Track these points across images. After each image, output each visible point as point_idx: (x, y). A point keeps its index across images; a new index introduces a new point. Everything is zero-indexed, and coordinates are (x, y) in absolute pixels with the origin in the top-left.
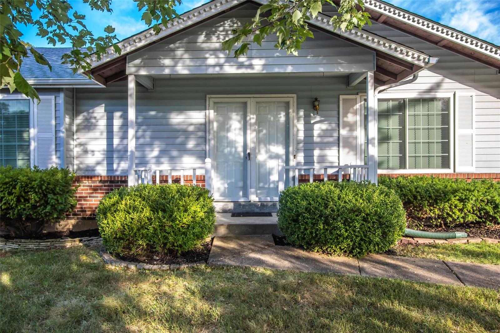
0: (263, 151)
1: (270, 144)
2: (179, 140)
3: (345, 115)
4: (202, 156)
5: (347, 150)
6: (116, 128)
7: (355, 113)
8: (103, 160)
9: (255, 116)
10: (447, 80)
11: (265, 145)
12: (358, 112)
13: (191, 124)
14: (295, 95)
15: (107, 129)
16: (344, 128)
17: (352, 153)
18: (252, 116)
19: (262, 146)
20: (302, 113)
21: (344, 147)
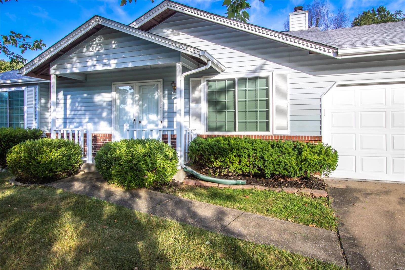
0: (145, 118)
1: (148, 114)
2: (98, 112)
3: (193, 93)
4: (110, 121)
5: (194, 118)
6: (68, 105)
7: (200, 91)
8: (62, 124)
9: (138, 95)
10: (268, 62)
11: (146, 114)
12: (202, 90)
13: (104, 102)
14: (161, 80)
15: (64, 105)
16: (193, 101)
17: (198, 120)
18: (136, 95)
19: (144, 115)
20: (166, 92)
21: (193, 115)
